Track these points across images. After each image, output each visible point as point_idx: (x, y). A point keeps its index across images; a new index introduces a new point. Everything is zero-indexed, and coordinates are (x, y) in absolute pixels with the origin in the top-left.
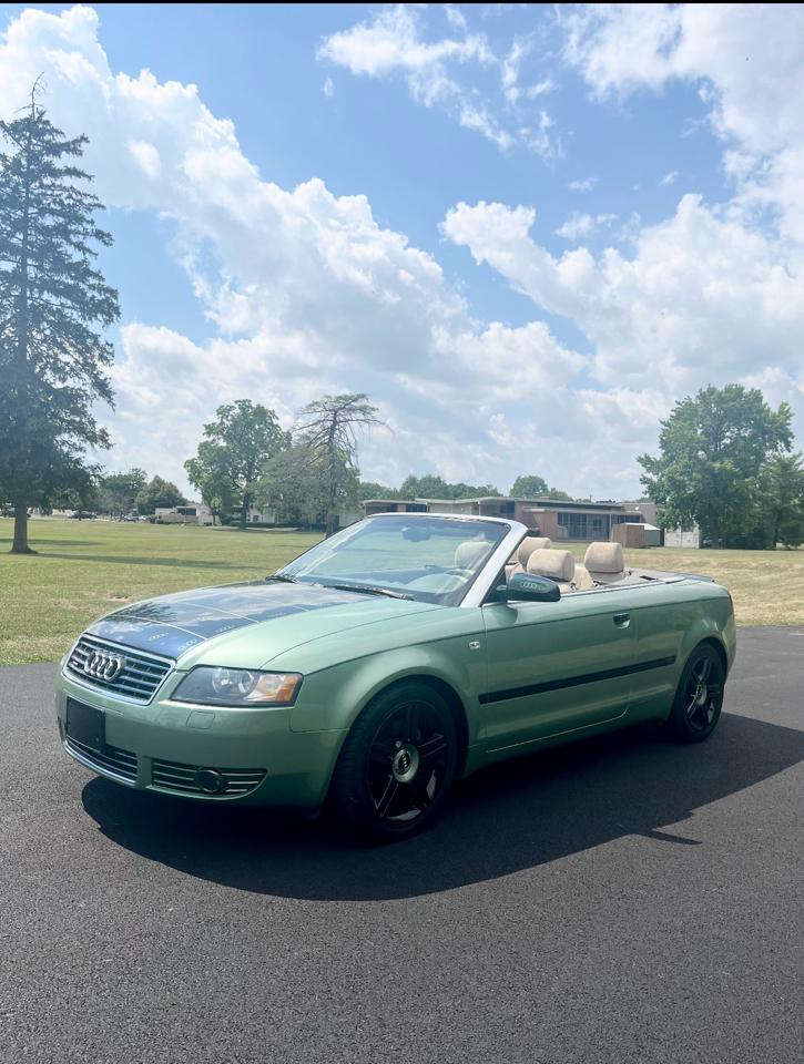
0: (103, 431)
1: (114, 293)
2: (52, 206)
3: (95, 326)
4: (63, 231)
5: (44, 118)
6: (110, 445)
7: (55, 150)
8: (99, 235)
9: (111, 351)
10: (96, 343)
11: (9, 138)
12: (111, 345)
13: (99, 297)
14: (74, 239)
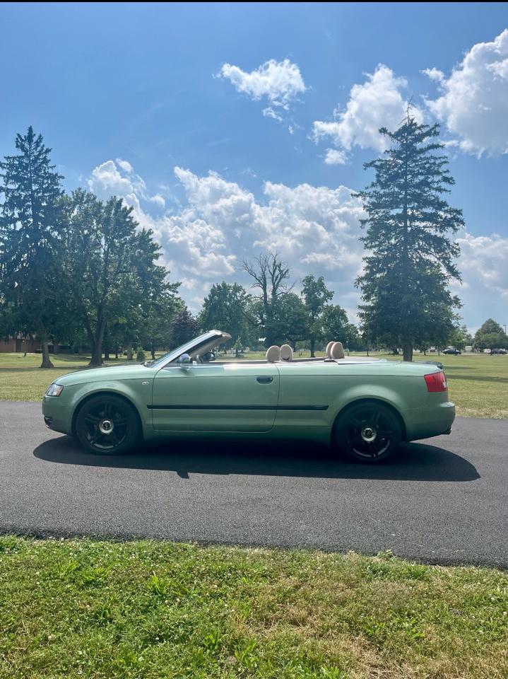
0: (455, 297)
1: (459, 212)
2: (420, 171)
3: (448, 234)
4: (425, 183)
5: (414, 122)
6: (461, 306)
7: (419, 138)
8: (446, 179)
9: (457, 247)
10: (448, 245)
11: (395, 140)
12: (458, 244)
13: (449, 216)
14: (435, 186)
